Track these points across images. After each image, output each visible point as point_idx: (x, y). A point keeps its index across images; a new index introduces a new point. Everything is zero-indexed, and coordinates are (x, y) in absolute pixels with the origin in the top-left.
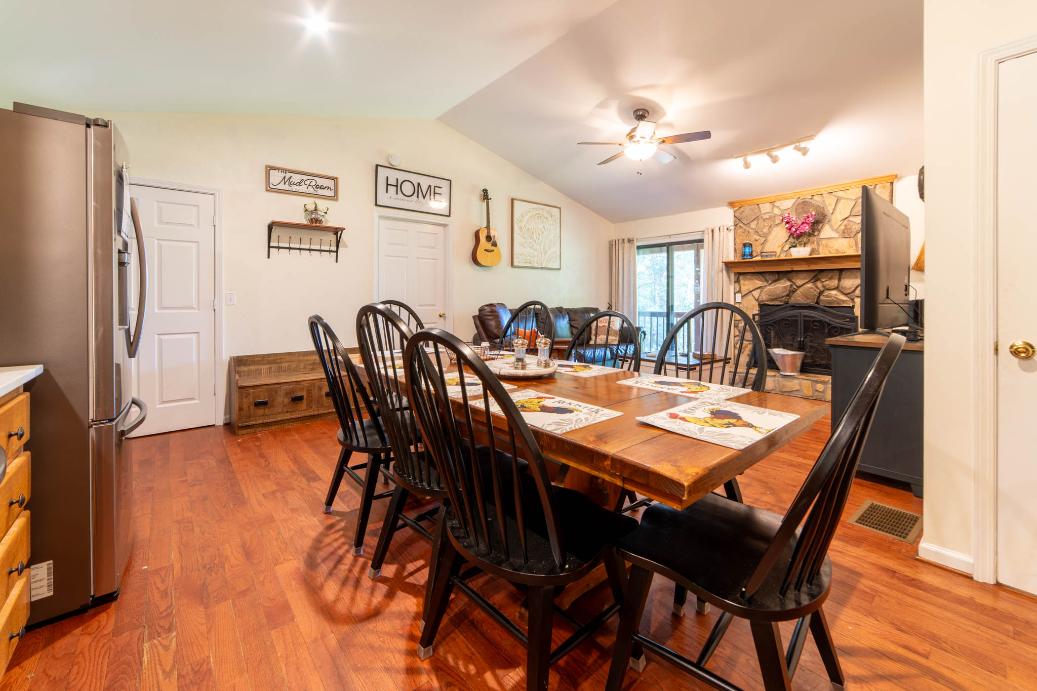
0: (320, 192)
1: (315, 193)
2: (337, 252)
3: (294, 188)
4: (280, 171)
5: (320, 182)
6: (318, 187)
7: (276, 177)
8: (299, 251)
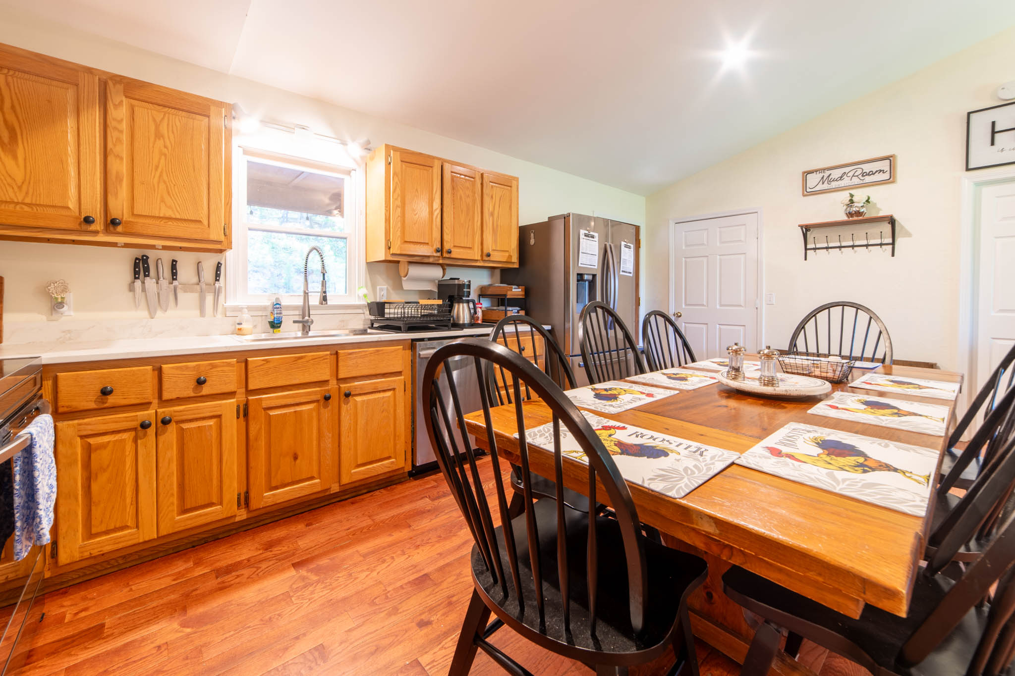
0: (868, 179)
1: (862, 182)
2: (893, 244)
3: (834, 185)
4: (818, 173)
5: (867, 168)
6: (864, 174)
7: (813, 180)
8: (838, 249)
